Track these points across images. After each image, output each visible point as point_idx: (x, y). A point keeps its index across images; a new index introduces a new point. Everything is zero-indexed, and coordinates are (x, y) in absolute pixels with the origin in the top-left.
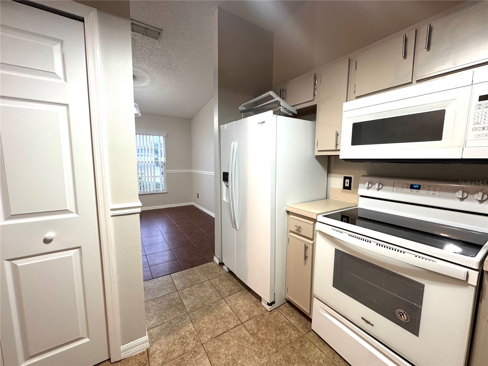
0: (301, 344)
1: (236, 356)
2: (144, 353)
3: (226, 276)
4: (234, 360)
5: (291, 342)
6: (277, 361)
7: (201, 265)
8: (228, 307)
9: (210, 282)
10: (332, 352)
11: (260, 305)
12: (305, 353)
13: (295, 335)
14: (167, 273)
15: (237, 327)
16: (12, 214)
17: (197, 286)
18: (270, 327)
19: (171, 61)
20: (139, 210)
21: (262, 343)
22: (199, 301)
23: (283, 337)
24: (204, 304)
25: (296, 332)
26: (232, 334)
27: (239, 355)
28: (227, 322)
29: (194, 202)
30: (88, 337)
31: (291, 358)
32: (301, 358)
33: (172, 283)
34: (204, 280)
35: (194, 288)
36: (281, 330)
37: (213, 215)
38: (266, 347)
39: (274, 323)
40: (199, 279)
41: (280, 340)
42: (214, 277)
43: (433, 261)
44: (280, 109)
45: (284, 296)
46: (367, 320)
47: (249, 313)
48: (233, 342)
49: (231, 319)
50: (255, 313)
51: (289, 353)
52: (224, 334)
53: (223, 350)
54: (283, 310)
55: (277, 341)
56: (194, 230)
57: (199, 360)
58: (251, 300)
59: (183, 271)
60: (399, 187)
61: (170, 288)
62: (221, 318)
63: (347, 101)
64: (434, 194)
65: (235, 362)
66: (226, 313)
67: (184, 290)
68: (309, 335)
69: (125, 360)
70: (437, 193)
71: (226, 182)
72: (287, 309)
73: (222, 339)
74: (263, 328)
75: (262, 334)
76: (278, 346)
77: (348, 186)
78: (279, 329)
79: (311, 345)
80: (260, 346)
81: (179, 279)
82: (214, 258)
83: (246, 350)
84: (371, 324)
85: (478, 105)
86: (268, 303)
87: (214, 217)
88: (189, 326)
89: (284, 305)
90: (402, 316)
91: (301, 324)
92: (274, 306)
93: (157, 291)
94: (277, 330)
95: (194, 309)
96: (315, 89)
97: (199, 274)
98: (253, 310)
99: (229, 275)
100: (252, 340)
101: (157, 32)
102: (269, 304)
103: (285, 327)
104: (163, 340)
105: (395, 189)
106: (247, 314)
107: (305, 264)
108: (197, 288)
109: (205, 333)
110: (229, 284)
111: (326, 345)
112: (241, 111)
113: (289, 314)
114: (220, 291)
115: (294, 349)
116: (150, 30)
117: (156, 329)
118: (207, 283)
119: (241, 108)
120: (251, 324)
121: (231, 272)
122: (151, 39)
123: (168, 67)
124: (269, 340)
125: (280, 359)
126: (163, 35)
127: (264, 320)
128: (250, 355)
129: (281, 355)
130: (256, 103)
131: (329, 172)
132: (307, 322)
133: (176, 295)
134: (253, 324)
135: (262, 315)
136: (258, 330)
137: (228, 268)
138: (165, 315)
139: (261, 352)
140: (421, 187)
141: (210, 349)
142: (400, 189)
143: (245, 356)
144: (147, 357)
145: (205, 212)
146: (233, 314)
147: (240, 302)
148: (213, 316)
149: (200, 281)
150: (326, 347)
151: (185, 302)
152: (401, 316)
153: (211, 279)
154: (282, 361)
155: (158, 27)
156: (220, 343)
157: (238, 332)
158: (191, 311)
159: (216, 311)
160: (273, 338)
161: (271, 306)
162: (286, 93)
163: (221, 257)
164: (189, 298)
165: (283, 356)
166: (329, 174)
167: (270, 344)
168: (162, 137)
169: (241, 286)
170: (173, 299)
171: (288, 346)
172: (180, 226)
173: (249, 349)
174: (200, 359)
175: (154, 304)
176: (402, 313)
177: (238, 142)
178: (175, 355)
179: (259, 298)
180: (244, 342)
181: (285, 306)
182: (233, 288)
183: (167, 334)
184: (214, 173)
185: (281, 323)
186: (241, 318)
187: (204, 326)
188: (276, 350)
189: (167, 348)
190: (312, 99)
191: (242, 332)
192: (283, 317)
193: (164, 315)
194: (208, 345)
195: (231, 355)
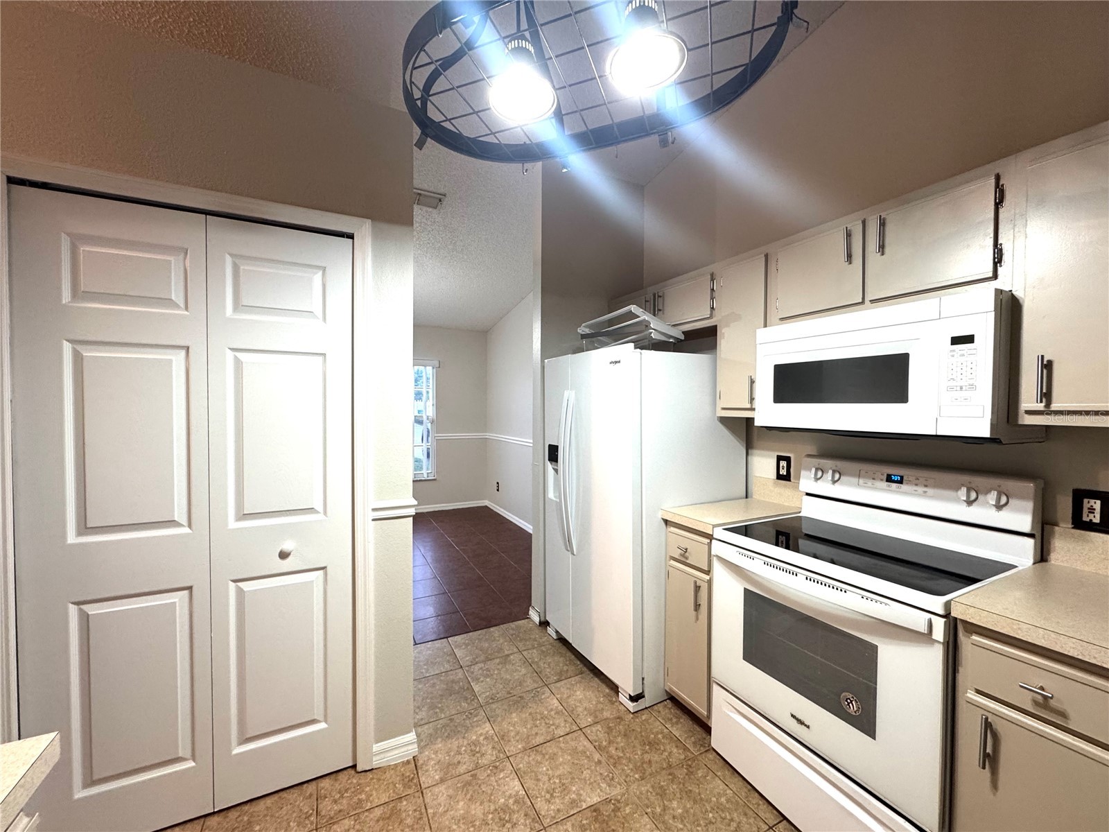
0: (689, 771)
1: (567, 779)
2: (408, 762)
3: (553, 646)
4: (563, 784)
5: (670, 766)
6: (641, 793)
7: (505, 625)
8: (555, 701)
9: (521, 656)
10: (746, 787)
11: (616, 701)
12: (693, 786)
13: (677, 755)
14: (442, 636)
15: (570, 735)
16: (245, 513)
17: (498, 661)
18: (633, 739)
19: (456, 239)
20: (412, 511)
21: (615, 763)
22: (501, 686)
23: (655, 757)
24: (510, 693)
25: (681, 751)
26: (562, 745)
27: (573, 778)
28: (553, 724)
29: (489, 501)
30: (326, 721)
31: (668, 791)
32: (686, 792)
33: (451, 655)
34: (511, 652)
35: (490, 665)
36: (653, 745)
37: (528, 528)
38: (623, 770)
39: (641, 732)
40: (500, 650)
41: (650, 761)
42: (530, 647)
43: (886, 604)
44: (651, 333)
45: (662, 686)
46: (800, 718)
47: (593, 713)
48: (562, 758)
49: (559, 721)
50: (606, 714)
51: (665, 783)
52: (548, 744)
53: (544, 769)
54: (659, 712)
55: (642, 763)
56: (490, 556)
57: (502, 781)
58: (598, 691)
59: (471, 633)
60: (868, 477)
61: (449, 661)
62: (542, 718)
63: (765, 326)
64: (925, 492)
65: (564, 789)
66: (552, 710)
67: (473, 667)
68: (705, 757)
69: (379, 770)
70: (930, 491)
71: (553, 463)
72: (667, 711)
73: (544, 752)
74: (619, 739)
75: (616, 749)
76: (645, 770)
77: (785, 473)
78: (650, 743)
79: (708, 773)
80: (612, 767)
81: (464, 647)
82: (530, 612)
83: (585, 772)
84: (806, 725)
85: (951, 351)
86: (630, 695)
87: (531, 532)
88: (483, 726)
89: (662, 704)
90: (851, 705)
91: (693, 738)
92: (642, 704)
93: (425, 665)
94: (645, 744)
95: (493, 699)
96: (712, 298)
97: (501, 641)
98: (603, 709)
99: (559, 645)
100: (597, 756)
101: (437, 198)
102: (634, 699)
103: (660, 741)
104: (440, 745)
105: (861, 481)
106: (590, 715)
107: (697, 619)
108: (498, 664)
109: (512, 740)
110: (559, 661)
111: (737, 775)
112: (581, 335)
113: (671, 719)
114: (540, 672)
115: (675, 777)
116: (425, 196)
117: (426, 727)
118: (515, 658)
119: (583, 330)
120: (598, 732)
121: (562, 640)
122: (425, 209)
123: (450, 247)
124: (630, 760)
125: (648, 791)
126: (446, 201)
127: (621, 727)
128: (592, 780)
129: (649, 785)
130: (611, 322)
131: (749, 446)
132: (704, 735)
133: (460, 674)
134: (600, 732)
135: (618, 718)
136: (610, 742)
137: (557, 632)
138: (442, 706)
139: (613, 777)
140: (905, 478)
141: (521, 765)
142: (870, 483)
143: (583, 781)
144: (415, 768)
145: (512, 522)
146: (563, 714)
147: (578, 693)
148: (528, 714)
149: (504, 652)
150: (736, 779)
151: (476, 688)
152: (848, 704)
153: (524, 650)
154: (649, 794)
155: (439, 192)
156: (539, 758)
157: (573, 743)
158: (487, 703)
159: (534, 706)
160: (637, 757)
161: (637, 702)
162: (663, 300)
163: (543, 610)
164: (482, 681)
165: (653, 787)
166: (750, 451)
167: (631, 766)
168: (429, 369)
169: (581, 666)
170: (453, 681)
171: (664, 772)
172: (462, 548)
173: (592, 771)
174: (504, 779)
175: (420, 686)
176: (849, 699)
177: (576, 393)
178: (462, 769)
179: (615, 688)
180: (583, 760)
181: (665, 706)
182: (565, 668)
183: (447, 737)
184: (532, 441)
185: (653, 733)
186: (578, 721)
187: (511, 728)
188: (640, 777)
189: (447, 758)
190: (709, 316)
191: (580, 744)
192: (659, 723)
193: (440, 705)
194: (518, 759)
195: (559, 777)
